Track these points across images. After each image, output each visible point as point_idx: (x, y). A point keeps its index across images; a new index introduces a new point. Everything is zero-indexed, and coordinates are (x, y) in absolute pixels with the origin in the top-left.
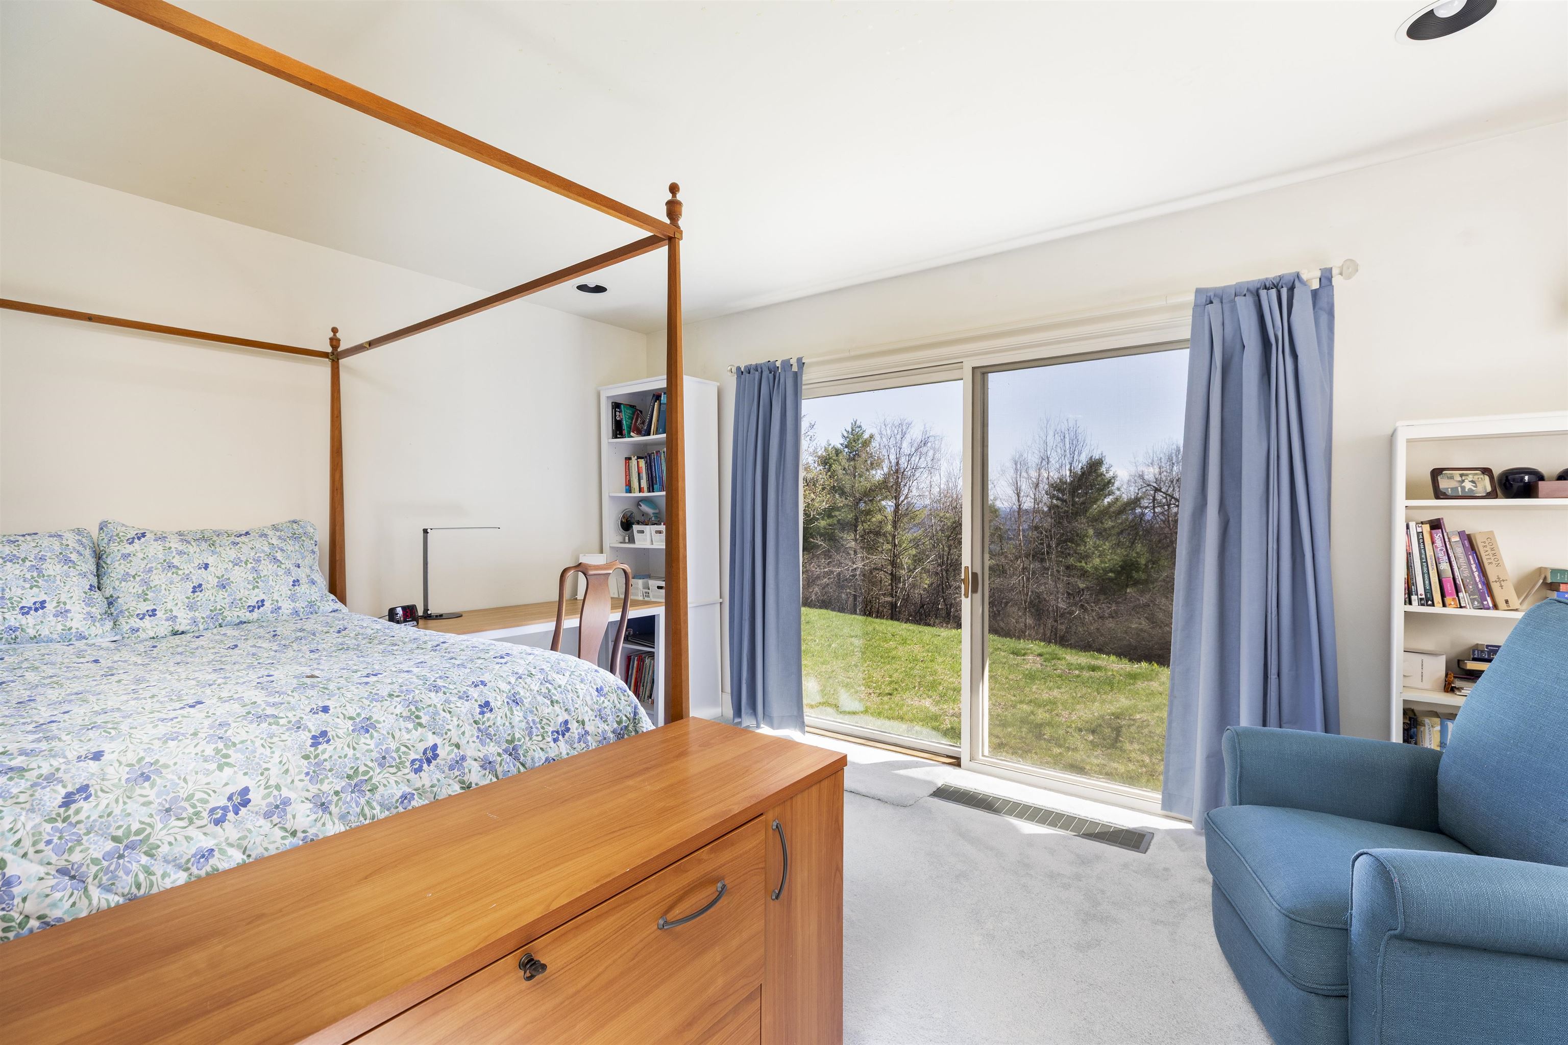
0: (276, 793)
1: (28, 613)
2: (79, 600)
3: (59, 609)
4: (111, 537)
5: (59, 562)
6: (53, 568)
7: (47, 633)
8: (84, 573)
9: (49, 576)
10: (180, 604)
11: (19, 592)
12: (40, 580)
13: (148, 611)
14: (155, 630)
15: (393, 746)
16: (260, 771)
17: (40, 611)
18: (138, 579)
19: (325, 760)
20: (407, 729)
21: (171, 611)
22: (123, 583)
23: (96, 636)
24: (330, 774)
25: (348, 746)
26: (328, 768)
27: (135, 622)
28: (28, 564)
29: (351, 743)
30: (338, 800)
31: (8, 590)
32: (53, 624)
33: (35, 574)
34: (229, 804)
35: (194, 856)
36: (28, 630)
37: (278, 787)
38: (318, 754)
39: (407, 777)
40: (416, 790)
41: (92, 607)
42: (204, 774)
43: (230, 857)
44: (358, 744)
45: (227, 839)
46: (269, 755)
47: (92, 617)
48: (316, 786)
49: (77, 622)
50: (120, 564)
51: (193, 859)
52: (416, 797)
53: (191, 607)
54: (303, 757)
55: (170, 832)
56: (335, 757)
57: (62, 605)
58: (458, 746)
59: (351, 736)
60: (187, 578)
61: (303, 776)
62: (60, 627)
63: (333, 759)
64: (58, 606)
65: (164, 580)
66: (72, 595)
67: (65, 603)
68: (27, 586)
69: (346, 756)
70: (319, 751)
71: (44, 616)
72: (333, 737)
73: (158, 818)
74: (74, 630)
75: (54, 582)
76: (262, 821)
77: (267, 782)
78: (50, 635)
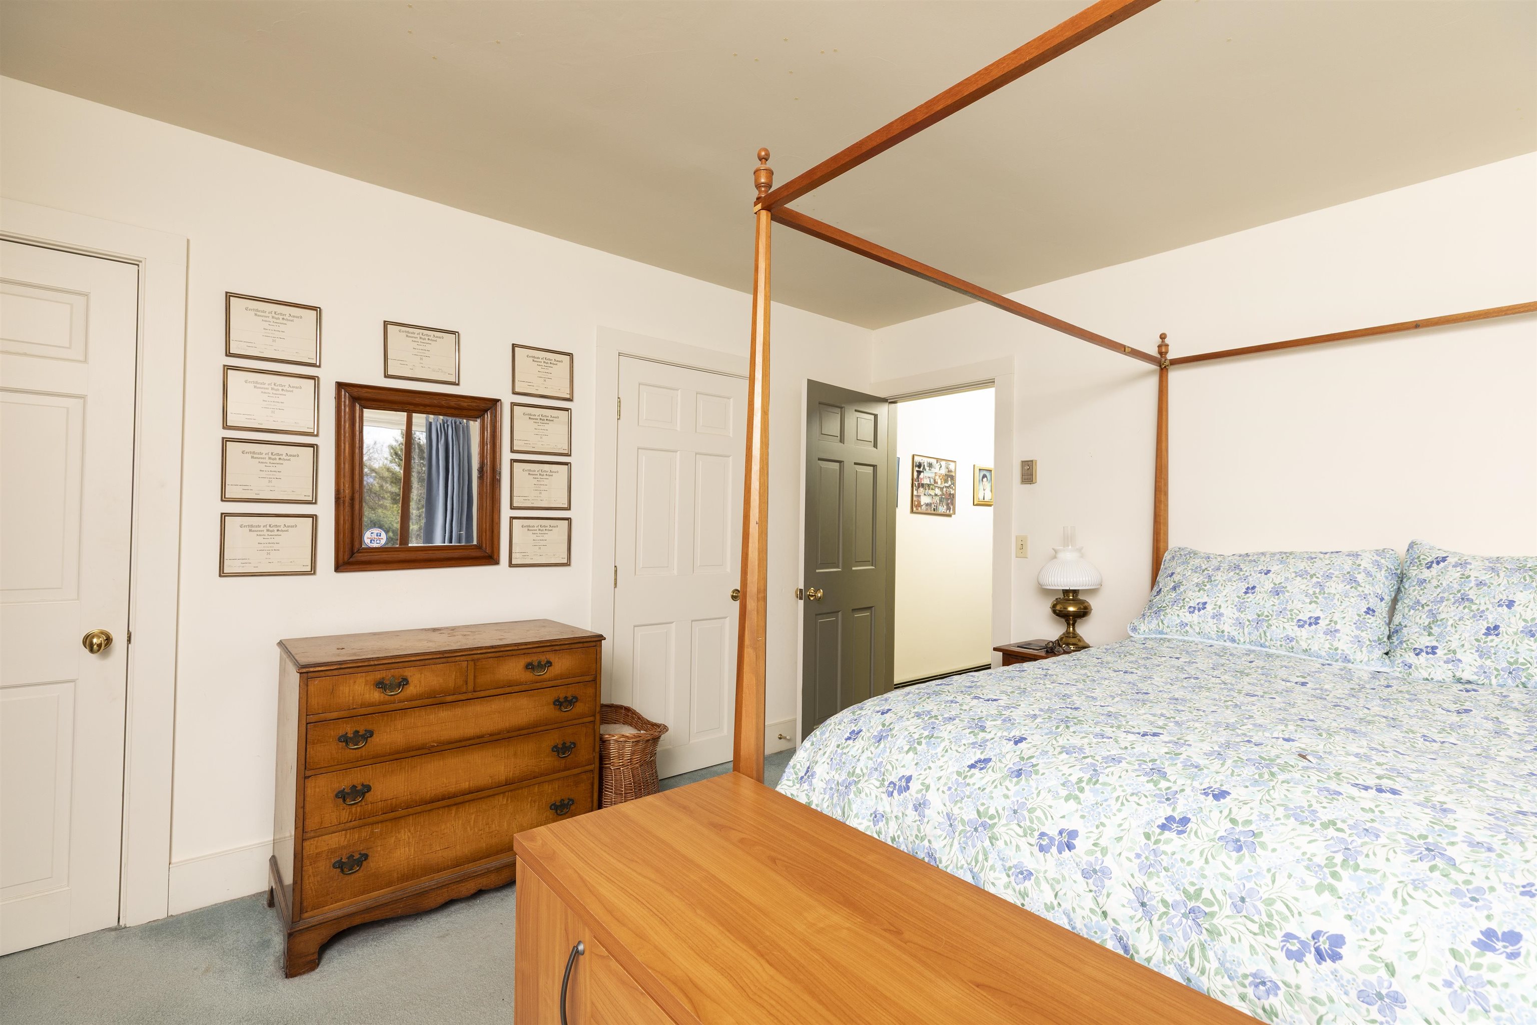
0: (1099, 855)
1: (1302, 626)
2: (1350, 621)
3: (1329, 627)
4: (1413, 560)
5: (1343, 581)
6: (1335, 587)
7: (1317, 649)
8: (1365, 594)
9: (1329, 594)
10: (1467, 645)
11: (1300, 605)
12: (1320, 597)
13: (1427, 647)
14: (1430, 670)
15: (1265, 893)
16: (1096, 823)
17: (1314, 627)
18: (1426, 608)
19: (1164, 853)
20: (1303, 882)
21: (1454, 652)
22: (1412, 611)
23: (1361, 662)
24: (1164, 873)
25: (1201, 853)
26: (1165, 864)
27: (1411, 658)
28: (1315, 580)
29: (1206, 851)
30: (1164, 913)
31: (1290, 602)
32: (1322, 641)
33: (1317, 590)
34: (1057, 838)
35: (1015, 866)
36: (1301, 643)
37: (1104, 852)
38: (1160, 840)
39: (1273, 953)
40: (1285, 983)
41: (1362, 631)
42: (1053, 796)
43: (1041, 891)
44: (1213, 858)
45: (1046, 872)
46: (1114, 811)
47: (1359, 641)
48: (1142, 877)
49: (1344, 644)
50: (1414, 591)
51: (1013, 870)
52: (1281, 993)
53: (1482, 654)
54: (1144, 833)
55: (1008, 831)
56: (1178, 857)
57: (1333, 624)
58: (1391, 970)
59: (1213, 843)
60: (1480, 615)
61: (1132, 856)
62: (1327, 645)
63: (1174, 857)
64: (1329, 624)
65: (1453, 614)
66: (1344, 615)
67: (1336, 623)
68: (1308, 600)
69: (1190, 863)
70: (1162, 837)
71: (1316, 631)
72: (1191, 831)
73: (1007, 813)
74: (1339, 652)
75: (1332, 600)
76: (1079, 877)
77: (1098, 839)
78: (1319, 652)
